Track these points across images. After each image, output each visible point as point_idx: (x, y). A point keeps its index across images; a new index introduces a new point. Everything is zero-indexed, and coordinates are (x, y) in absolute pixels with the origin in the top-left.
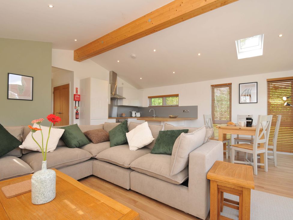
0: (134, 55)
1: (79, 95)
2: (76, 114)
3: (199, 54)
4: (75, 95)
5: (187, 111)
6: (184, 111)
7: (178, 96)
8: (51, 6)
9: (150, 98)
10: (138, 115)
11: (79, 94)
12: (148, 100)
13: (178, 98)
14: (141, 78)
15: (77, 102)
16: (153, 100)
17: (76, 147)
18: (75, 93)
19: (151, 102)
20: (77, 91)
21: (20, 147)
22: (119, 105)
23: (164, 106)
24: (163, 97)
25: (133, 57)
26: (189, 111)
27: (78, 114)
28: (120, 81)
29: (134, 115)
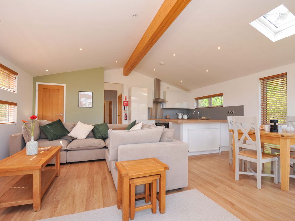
0: (162, 63)
1: (127, 102)
2: (125, 116)
3: (219, 48)
4: (124, 102)
5: (232, 113)
6: (228, 112)
7: (222, 95)
8: (81, 49)
9: (198, 99)
10: (185, 117)
11: (127, 100)
12: (195, 102)
13: (222, 97)
14: (181, 81)
15: (126, 107)
16: (200, 101)
17: (100, 138)
18: (124, 100)
19: (198, 104)
20: (126, 99)
21: (68, 135)
22: (165, 108)
23: (210, 107)
24: (209, 97)
25: (162, 65)
26: (233, 112)
27: (126, 116)
28: (164, 86)
29: (180, 117)
